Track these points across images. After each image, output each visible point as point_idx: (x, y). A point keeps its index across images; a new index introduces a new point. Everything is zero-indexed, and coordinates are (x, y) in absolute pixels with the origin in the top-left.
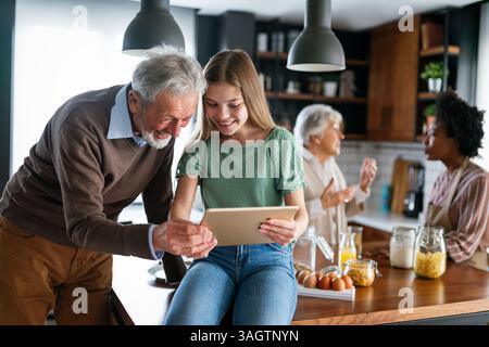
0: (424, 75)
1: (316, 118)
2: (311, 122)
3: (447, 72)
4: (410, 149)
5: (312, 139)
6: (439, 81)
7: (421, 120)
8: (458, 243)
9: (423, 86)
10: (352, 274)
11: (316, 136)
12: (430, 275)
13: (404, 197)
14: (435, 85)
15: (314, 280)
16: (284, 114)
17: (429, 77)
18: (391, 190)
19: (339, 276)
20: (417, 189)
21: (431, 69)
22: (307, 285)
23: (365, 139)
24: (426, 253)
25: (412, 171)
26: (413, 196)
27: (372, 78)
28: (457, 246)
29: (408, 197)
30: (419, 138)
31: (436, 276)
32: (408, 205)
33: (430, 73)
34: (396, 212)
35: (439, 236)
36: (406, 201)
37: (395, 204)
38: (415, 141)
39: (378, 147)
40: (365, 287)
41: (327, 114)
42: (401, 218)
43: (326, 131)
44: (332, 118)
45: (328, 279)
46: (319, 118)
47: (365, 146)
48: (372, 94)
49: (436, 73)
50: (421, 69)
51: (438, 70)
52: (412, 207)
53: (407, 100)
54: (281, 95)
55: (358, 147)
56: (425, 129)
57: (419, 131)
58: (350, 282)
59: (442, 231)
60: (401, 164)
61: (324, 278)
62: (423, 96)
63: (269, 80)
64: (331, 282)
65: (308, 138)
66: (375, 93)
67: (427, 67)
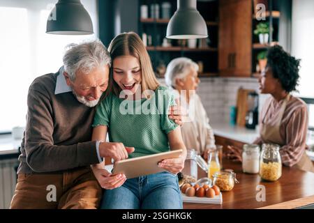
0: (256, 32)
1: (180, 67)
2: (178, 70)
3: (271, 29)
4: (248, 82)
5: (177, 82)
6: (267, 36)
7: (255, 62)
8: (288, 153)
9: (255, 39)
10: (219, 183)
11: (180, 80)
12: (271, 179)
13: (246, 116)
14: (264, 38)
15: (193, 190)
16: (161, 61)
17: (260, 33)
18: (236, 110)
19: (210, 186)
20: (254, 109)
21: (260, 27)
22: (188, 194)
23: (218, 76)
24: (268, 163)
25: (250, 97)
26: (251, 114)
27: (221, 33)
28: (287, 155)
29: (248, 115)
30: (254, 75)
31: (275, 179)
32: (248, 121)
33: (261, 30)
34: (240, 125)
35: (276, 151)
36: (247, 118)
37: (239, 120)
38: (252, 76)
39: (226, 81)
40: (228, 191)
41: (189, 65)
42: (244, 129)
43: (187, 76)
44: (192, 67)
45: (203, 190)
46: (183, 67)
47: (217, 80)
48: (221, 45)
49: (265, 30)
50: (254, 28)
51: (266, 28)
52: (251, 121)
53: (245, 49)
54: (159, 48)
55: (213, 81)
56: (258, 68)
57: (254, 70)
58: (218, 190)
59: (278, 148)
60: (242, 92)
61: (200, 189)
62: (256, 46)
63: (150, 38)
64: (205, 191)
65: (174, 81)
66: (222, 44)
67: (258, 26)
